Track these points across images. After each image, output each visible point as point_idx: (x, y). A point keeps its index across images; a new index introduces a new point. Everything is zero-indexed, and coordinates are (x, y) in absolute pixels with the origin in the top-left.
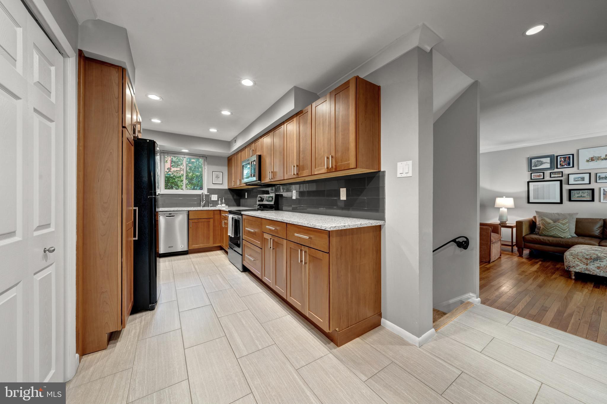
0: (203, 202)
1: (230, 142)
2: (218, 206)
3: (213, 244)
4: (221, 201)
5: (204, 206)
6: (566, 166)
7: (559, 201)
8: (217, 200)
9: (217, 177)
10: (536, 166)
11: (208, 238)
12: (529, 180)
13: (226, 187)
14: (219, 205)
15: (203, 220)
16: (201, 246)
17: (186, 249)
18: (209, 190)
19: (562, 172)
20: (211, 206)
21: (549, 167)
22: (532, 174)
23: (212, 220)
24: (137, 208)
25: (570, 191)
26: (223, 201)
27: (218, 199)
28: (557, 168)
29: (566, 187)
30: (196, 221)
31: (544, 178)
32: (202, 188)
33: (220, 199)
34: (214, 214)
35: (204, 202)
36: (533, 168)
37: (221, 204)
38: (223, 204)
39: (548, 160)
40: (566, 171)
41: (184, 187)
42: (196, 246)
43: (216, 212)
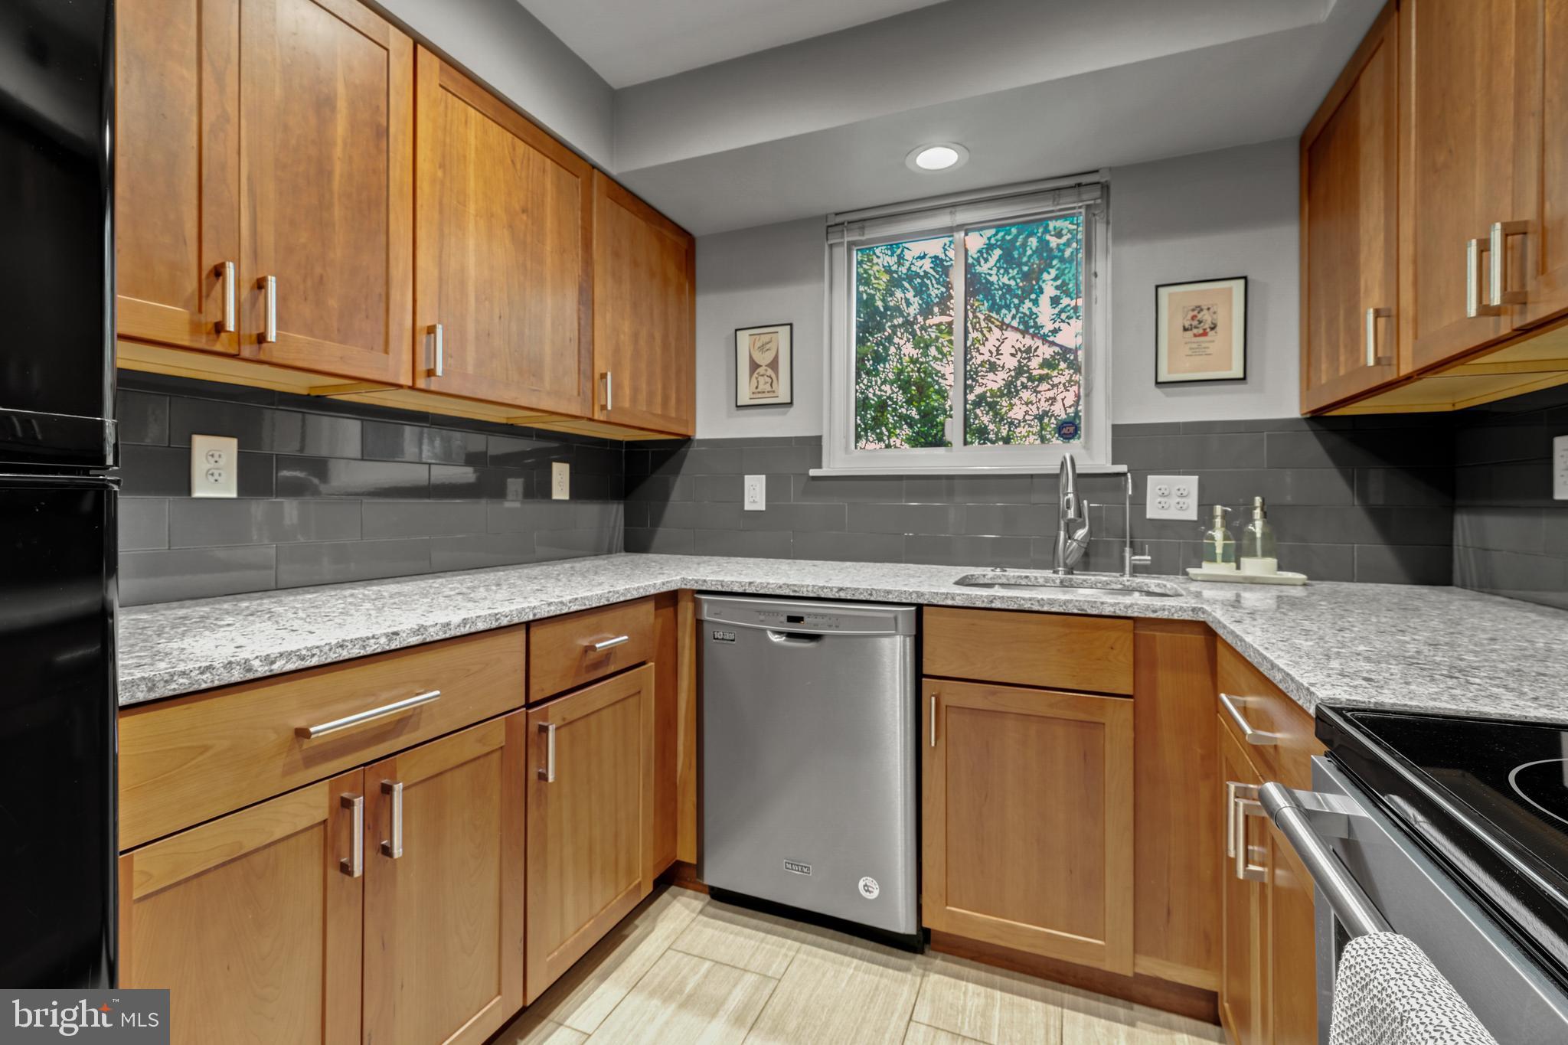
0: (1070, 536)
2: (1208, 568)
4: (1236, 528)
8: (1192, 514)
9: (1199, 327)
13: (1289, 406)
14: (1213, 560)
15: (1037, 703)
18: (1124, 437)
23: (1118, 718)
26: (1258, 527)
27: (1205, 507)
30: (978, 701)
32: (1077, 429)
33: (1218, 509)
34: (1142, 661)
35: (1081, 533)
37: (1237, 552)
38: (1253, 554)
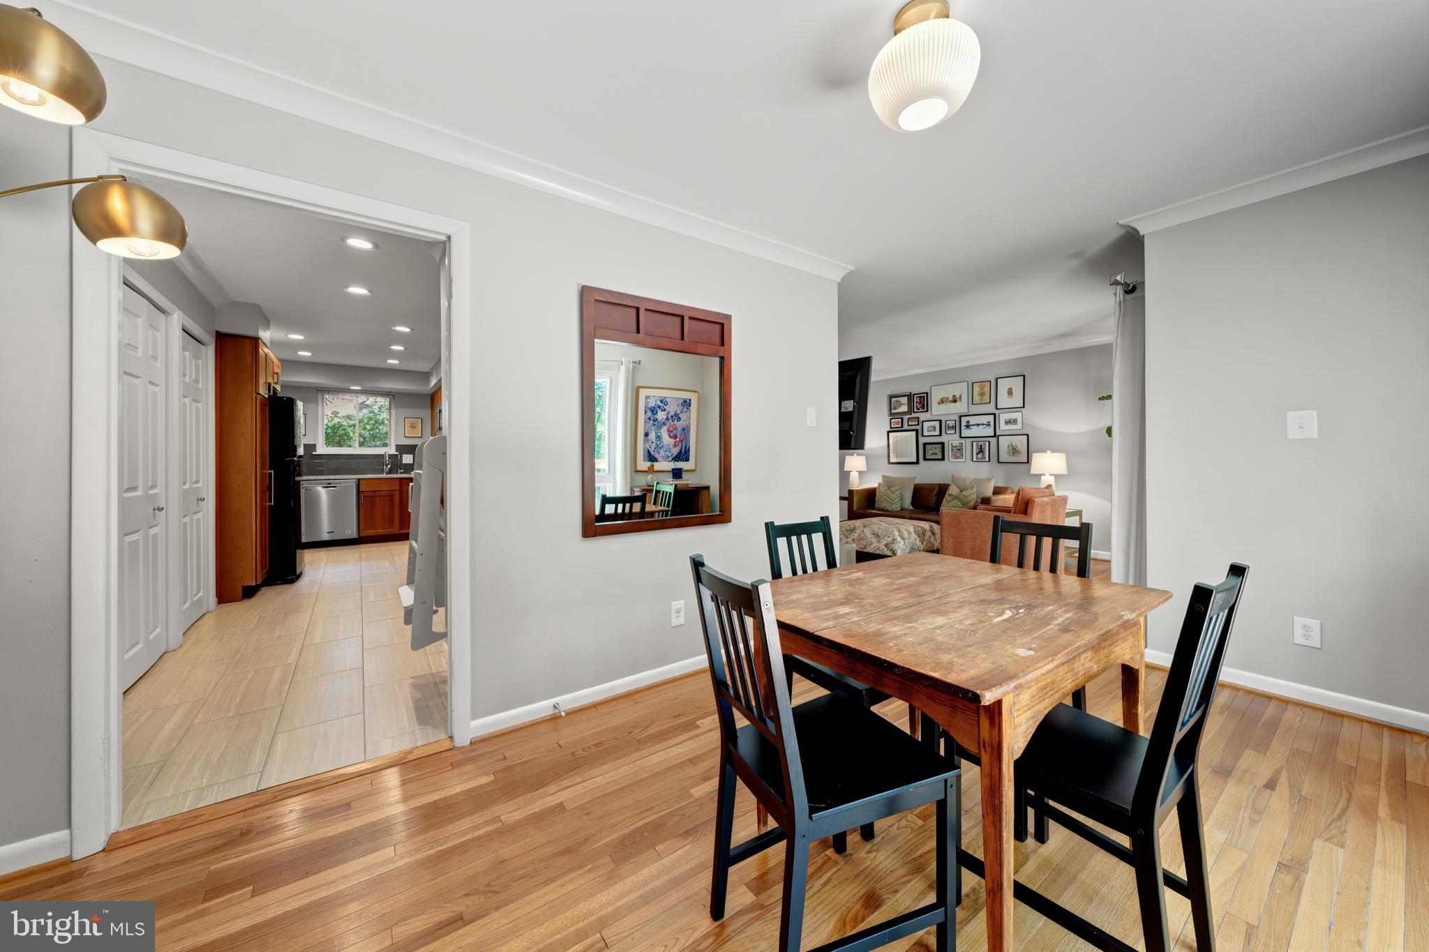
0: (387, 467)
1: (427, 373)
3: (400, 529)
5: (390, 472)
6: (921, 410)
7: (915, 461)
8: (412, 462)
9: (413, 426)
10: (895, 409)
11: (392, 520)
12: (889, 429)
15: (384, 493)
16: (380, 531)
17: (355, 535)
18: (398, 447)
19: (918, 418)
20: (401, 473)
21: (906, 410)
22: (892, 420)
23: (397, 494)
24: (273, 472)
25: (925, 444)
27: (414, 461)
28: (914, 412)
29: (922, 440)
30: (371, 494)
31: (902, 427)
32: (387, 445)
34: (401, 484)
35: (389, 466)
36: (893, 412)
39: (904, 400)
40: (923, 416)
41: (357, 444)
42: (372, 532)
43: (404, 481)
